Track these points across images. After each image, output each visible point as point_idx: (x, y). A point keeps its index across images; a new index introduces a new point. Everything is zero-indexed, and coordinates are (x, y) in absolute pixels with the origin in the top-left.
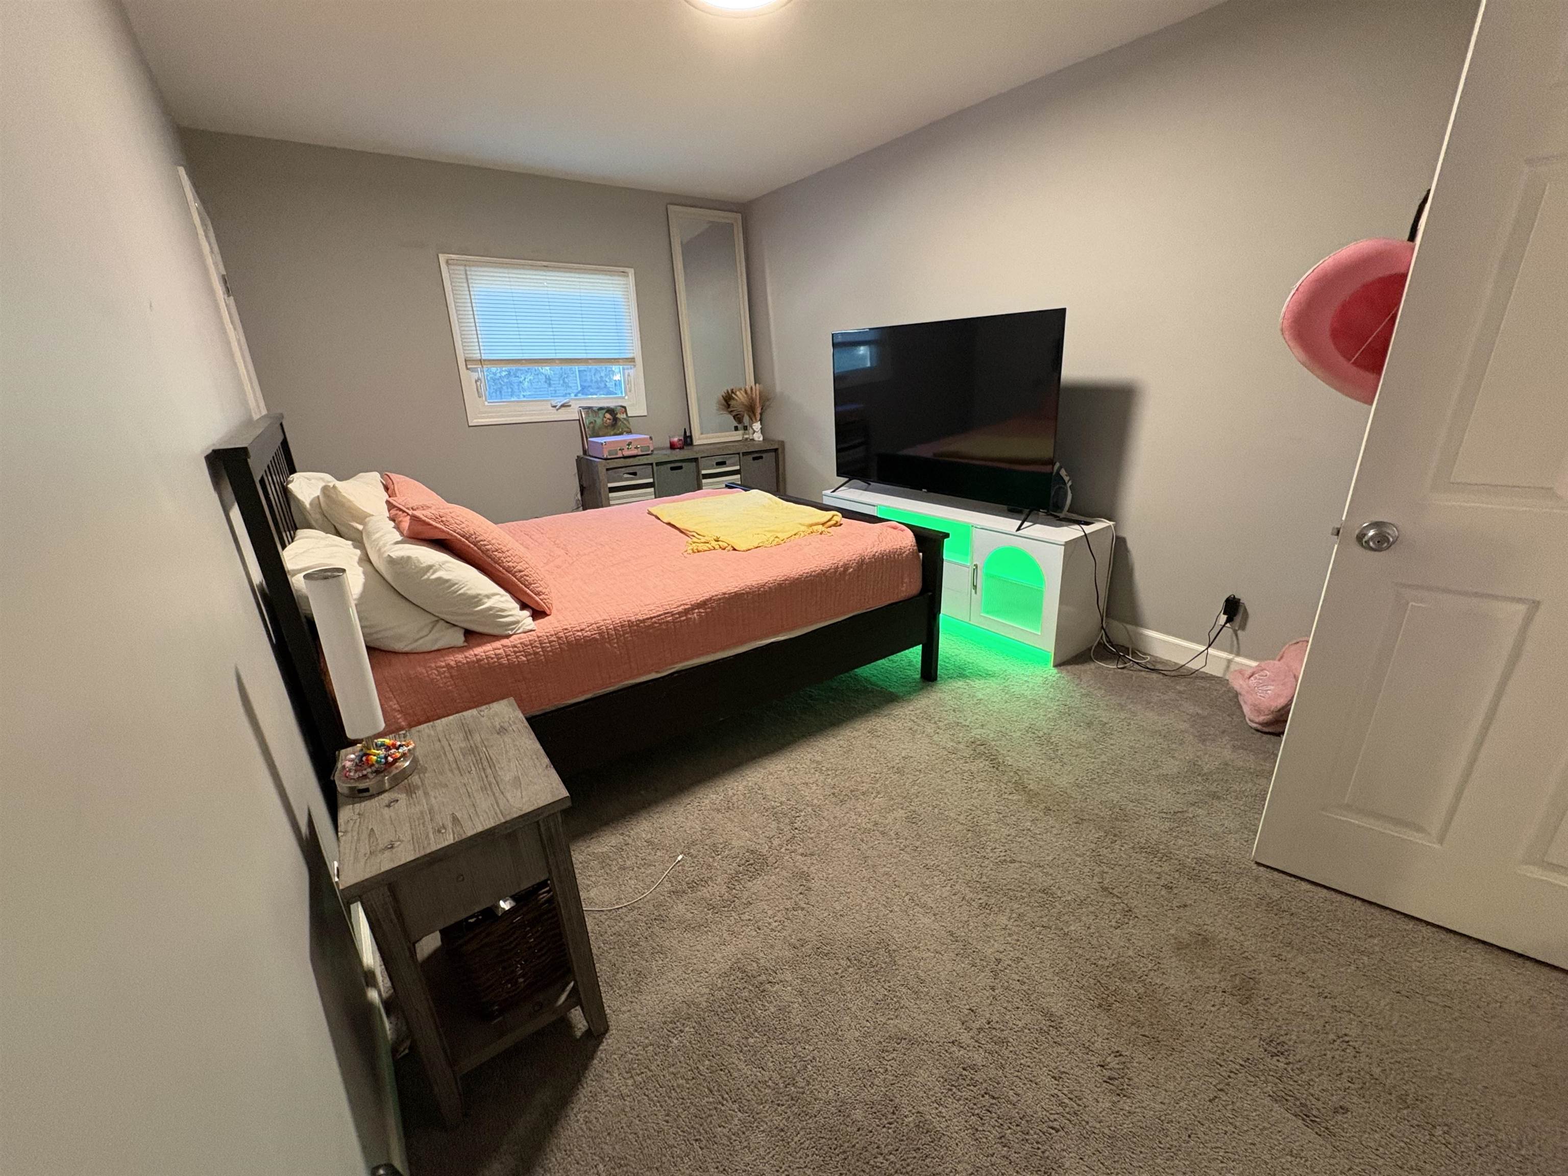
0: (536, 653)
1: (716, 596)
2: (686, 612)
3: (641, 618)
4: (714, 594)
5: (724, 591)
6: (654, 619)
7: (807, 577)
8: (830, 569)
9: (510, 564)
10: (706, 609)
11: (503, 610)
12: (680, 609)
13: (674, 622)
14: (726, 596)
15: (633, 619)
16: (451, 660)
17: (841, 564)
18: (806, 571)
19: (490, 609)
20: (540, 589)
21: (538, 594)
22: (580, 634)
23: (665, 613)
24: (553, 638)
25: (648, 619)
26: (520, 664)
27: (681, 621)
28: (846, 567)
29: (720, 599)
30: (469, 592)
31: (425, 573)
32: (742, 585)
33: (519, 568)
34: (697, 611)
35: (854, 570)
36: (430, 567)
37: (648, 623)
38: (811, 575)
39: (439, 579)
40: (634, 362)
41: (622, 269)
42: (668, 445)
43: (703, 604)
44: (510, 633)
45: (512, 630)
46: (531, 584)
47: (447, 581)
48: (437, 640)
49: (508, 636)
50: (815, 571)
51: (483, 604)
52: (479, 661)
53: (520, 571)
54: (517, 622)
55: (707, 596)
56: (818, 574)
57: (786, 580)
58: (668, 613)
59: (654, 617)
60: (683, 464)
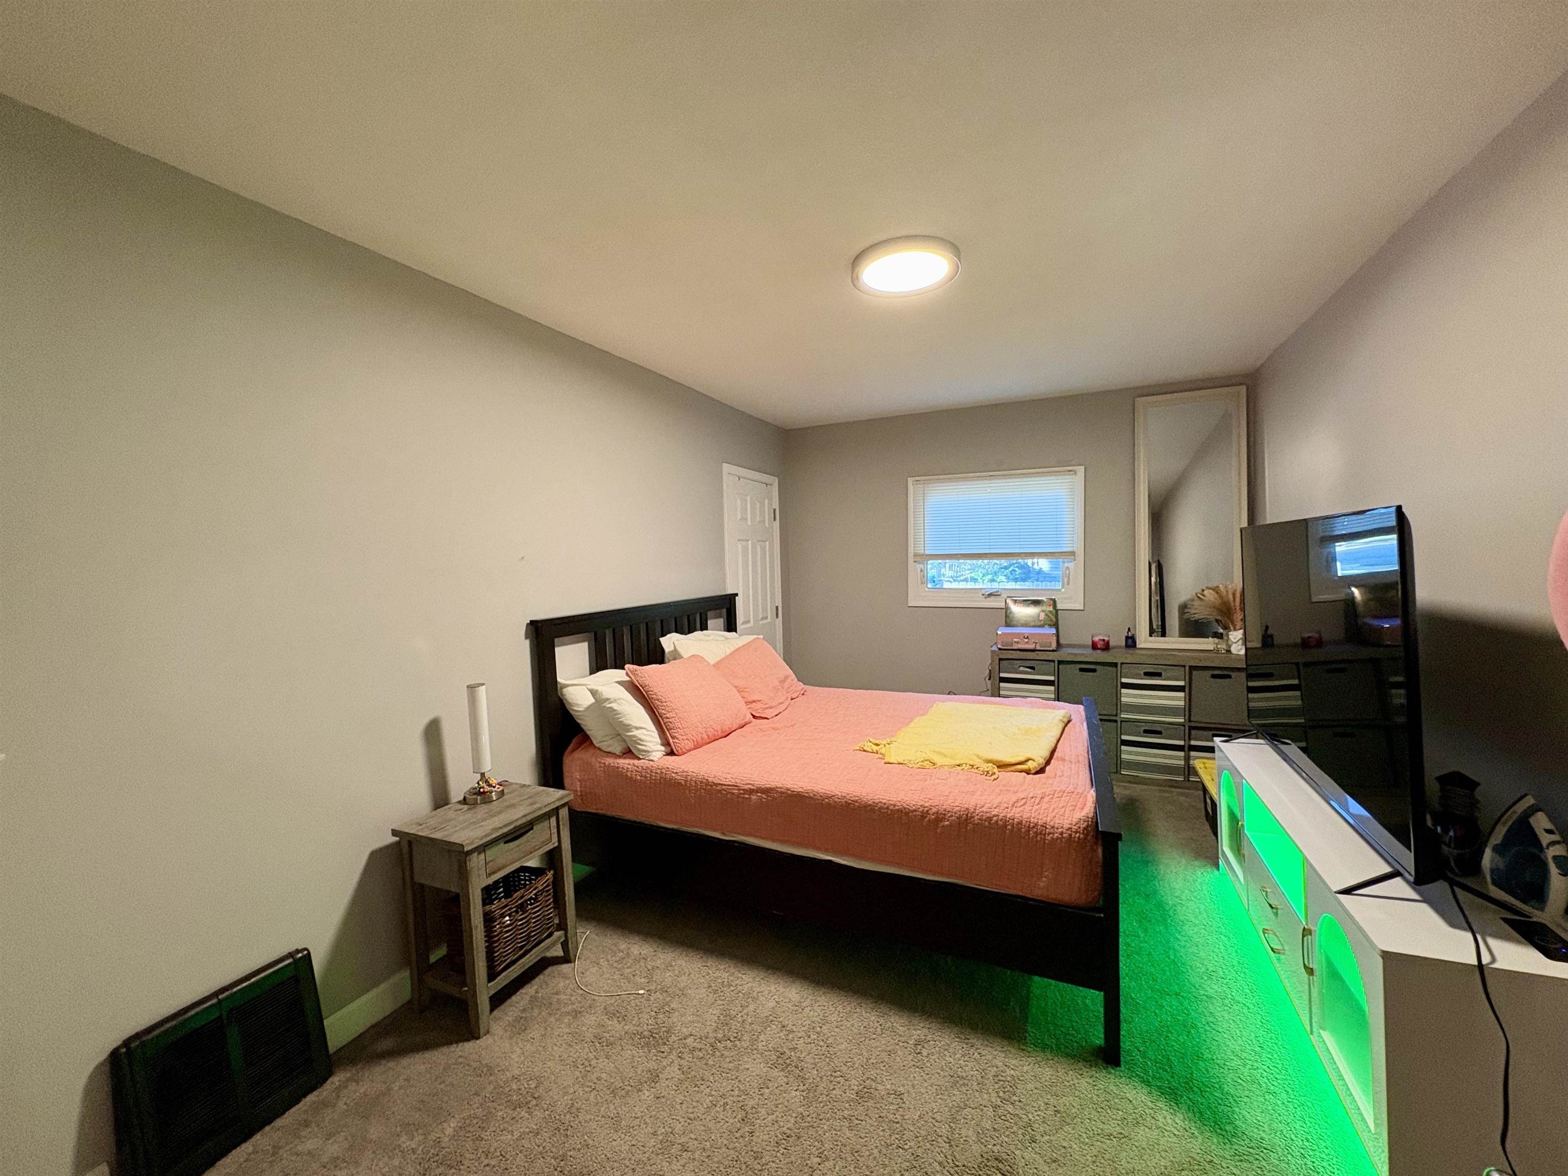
0: (646, 777)
1: (781, 788)
2: (751, 792)
3: (715, 782)
4: (779, 786)
5: (789, 787)
6: (723, 787)
7: (882, 808)
8: (915, 811)
9: (663, 711)
10: (768, 796)
11: (642, 740)
12: (747, 787)
13: (738, 796)
14: (789, 792)
15: (710, 779)
16: (610, 761)
17: (934, 810)
18: (884, 801)
19: (635, 736)
20: (676, 735)
21: (673, 738)
22: (673, 775)
23: (734, 785)
24: (659, 771)
25: (720, 784)
26: (636, 780)
27: (743, 798)
28: (940, 817)
29: (782, 793)
30: (625, 721)
31: (605, 702)
32: (809, 788)
33: (668, 715)
34: (759, 794)
35: (951, 825)
36: (608, 699)
37: (719, 788)
38: (888, 808)
39: (610, 708)
40: (1074, 555)
41: (1070, 468)
42: (1090, 643)
43: (766, 791)
44: (641, 757)
45: (643, 755)
46: (671, 729)
47: (616, 710)
48: (609, 746)
49: (639, 759)
50: (895, 806)
51: (632, 732)
52: (618, 768)
53: (667, 718)
54: (648, 752)
55: (773, 784)
56: (898, 810)
57: (856, 801)
58: (736, 786)
59: (725, 785)
60: (1098, 668)
